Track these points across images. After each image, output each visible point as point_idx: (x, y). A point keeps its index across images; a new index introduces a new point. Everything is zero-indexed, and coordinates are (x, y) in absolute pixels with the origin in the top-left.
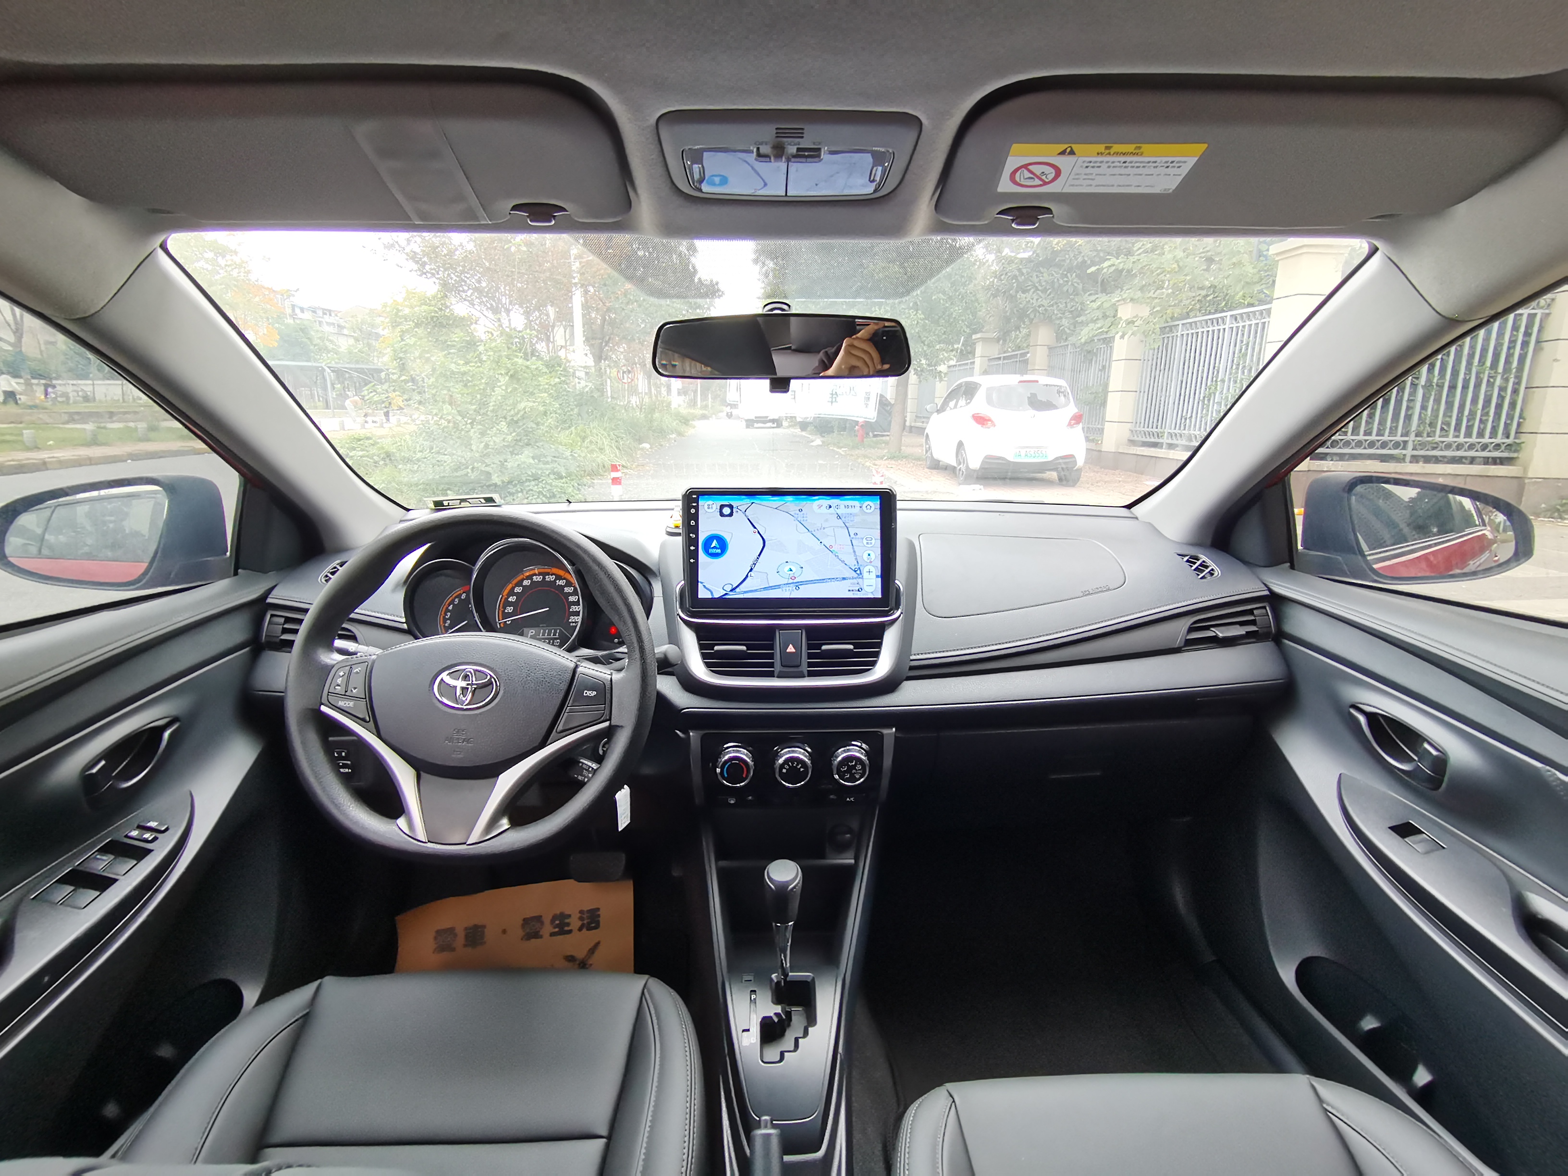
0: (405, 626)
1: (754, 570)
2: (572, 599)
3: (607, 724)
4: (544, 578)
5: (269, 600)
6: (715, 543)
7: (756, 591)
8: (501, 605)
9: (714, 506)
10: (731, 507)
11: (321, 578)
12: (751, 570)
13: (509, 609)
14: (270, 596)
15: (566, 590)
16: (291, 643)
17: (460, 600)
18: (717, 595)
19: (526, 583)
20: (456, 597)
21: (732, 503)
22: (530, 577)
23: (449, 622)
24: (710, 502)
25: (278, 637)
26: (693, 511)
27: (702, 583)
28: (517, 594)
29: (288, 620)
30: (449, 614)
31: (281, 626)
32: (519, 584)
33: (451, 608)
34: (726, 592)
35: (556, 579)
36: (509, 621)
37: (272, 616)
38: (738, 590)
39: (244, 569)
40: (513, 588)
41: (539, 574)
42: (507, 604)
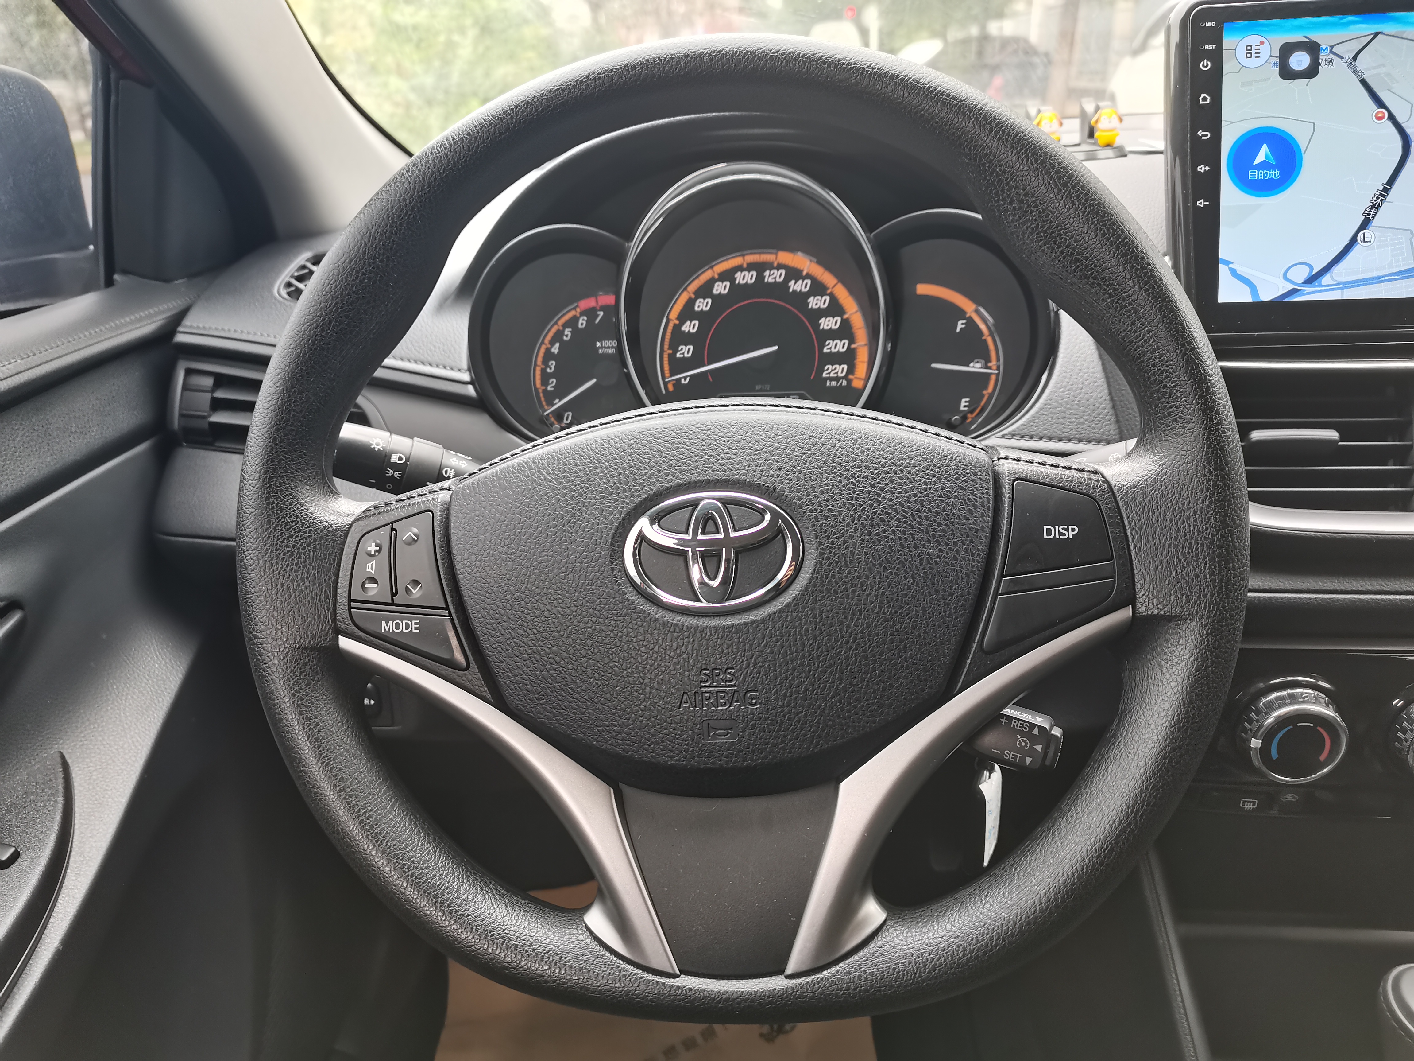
0: (470, 391)
1: (1375, 223)
2: (828, 323)
3: (1124, 614)
4: (760, 277)
5: (181, 338)
6: (1263, 154)
7: (1378, 280)
8: (666, 346)
9: (1265, 51)
10: (1313, 48)
11: (279, 288)
12: (1365, 224)
13: (686, 351)
14: (180, 329)
15: (816, 302)
16: (240, 433)
17: (575, 331)
18: (1266, 295)
19: (721, 288)
20: (565, 325)
21: (1316, 36)
22: (728, 275)
23: (553, 381)
24: (1253, 40)
25: (204, 417)
26: (1206, 65)
27: (1227, 263)
28: (700, 316)
29: (221, 381)
30: (553, 364)
31: (208, 396)
32: (705, 291)
33: (555, 349)
34: (1291, 287)
35: (787, 280)
36: (685, 377)
37: (189, 372)
38: (1326, 280)
39: (125, 272)
40: (691, 303)
41: (750, 267)
42: (679, 338)
